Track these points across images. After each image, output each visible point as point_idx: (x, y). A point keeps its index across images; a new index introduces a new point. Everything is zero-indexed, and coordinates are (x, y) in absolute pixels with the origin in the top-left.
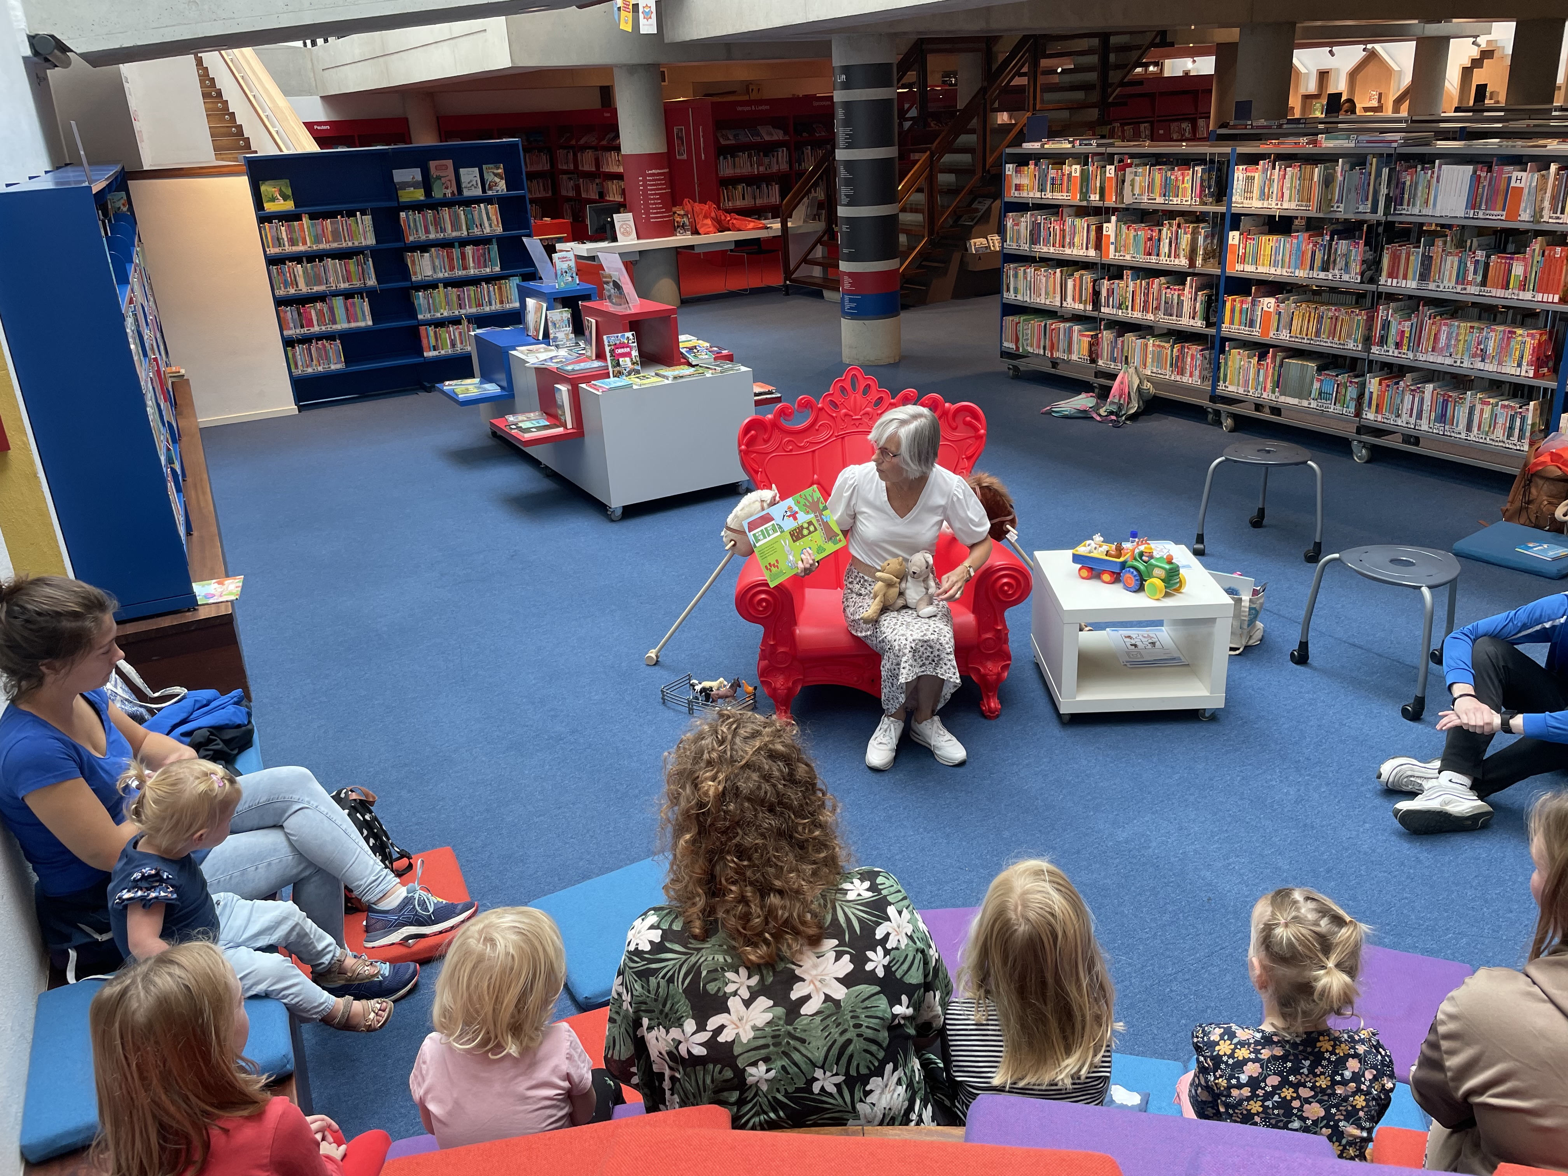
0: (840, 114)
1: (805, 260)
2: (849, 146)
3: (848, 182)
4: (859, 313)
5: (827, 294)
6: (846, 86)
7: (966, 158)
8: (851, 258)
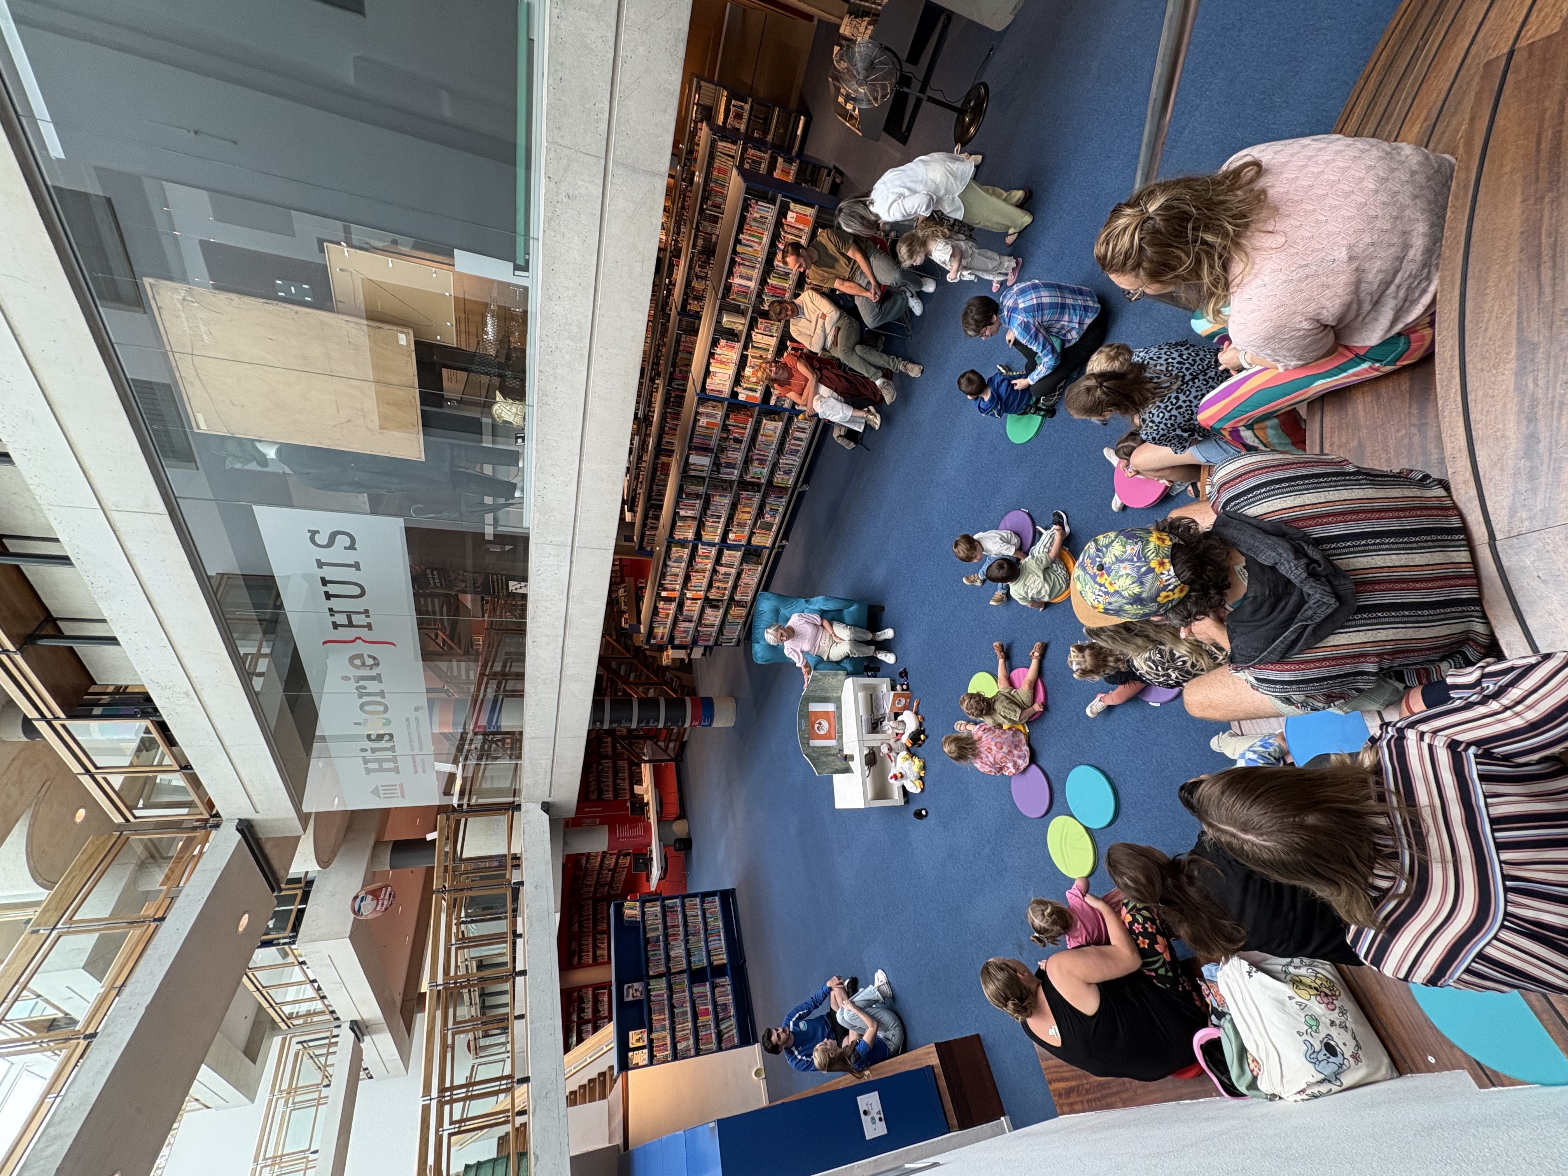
0: (614, 725)
1: (665, 750)
2: (631, 721)
3: (648, 722)
4: (711, 718)
5: (685, 739)
6: (602, 723)
7: (623, 667)
8: (684, 722)
